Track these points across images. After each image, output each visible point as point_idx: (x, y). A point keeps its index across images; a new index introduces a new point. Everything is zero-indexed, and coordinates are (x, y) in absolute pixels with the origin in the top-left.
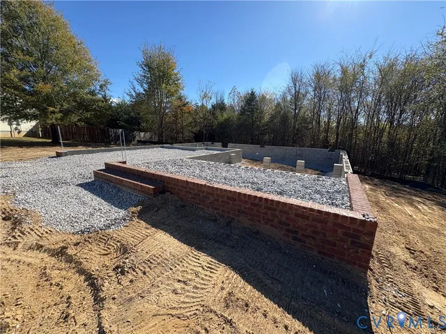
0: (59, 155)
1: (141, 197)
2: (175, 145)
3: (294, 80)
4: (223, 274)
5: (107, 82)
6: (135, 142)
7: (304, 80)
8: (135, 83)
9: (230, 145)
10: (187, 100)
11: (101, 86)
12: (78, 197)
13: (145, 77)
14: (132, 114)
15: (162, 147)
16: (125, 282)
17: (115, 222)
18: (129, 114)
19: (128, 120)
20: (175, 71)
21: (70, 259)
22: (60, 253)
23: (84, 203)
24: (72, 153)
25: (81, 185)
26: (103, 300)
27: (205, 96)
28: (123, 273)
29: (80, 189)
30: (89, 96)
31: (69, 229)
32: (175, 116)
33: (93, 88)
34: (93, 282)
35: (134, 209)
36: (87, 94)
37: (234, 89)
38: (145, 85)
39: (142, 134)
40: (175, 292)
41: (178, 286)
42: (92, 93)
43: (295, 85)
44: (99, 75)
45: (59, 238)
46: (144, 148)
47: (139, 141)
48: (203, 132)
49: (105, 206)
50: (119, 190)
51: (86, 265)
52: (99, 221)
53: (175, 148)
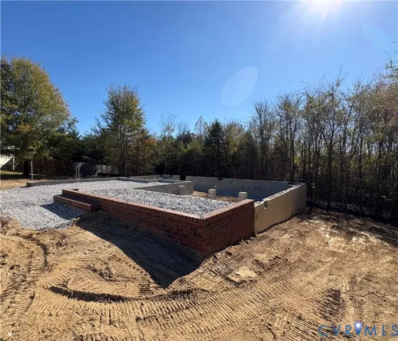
0: (29, 185)
1: (83, 213)
2: (131, 178)
3: (259, 111)
4: (115, 249)
5: (75, 121)
6: (96, 175)
7: (270, 111)
8: (101, 119)
9: (188, 177)
10: (150, 134)
11: (69, 125)
12: (41, 213)
13: (110, 113)
14: (97, 147)
15: (118, 179)
16: (61, 249)
17: (62, 226)
18: (94, 147)
19: (92, 153)
20: (138, 107)
21: (33, 240)
22: (29, 237)
23: (44, 216)
24: (39, 184)
25: (44, 206)
26: (48, 253)
27: (168, 129)
28: (61, 245)
29: (42, 208)
30: (59, 134)
31: (34, 228)
32: (137, 149)
33: (62, 126)
34: (45, 248)
35: (75, 219)
36: (57, 131)
37: (200, 120)
38: (109, 121)
39: (104, 166)
40: (85, 254)
41: (88, 252)
42: (62, 130)
43: (260, 115)
44: (69, 115)
45: (28, 232)
46: (102, 180)
47: (99, 174)
48: (165, 164)
49: (58, 218)
50: (69, 209)
51: (41, 242)
52: (52, 225)
53: (130, 180)
